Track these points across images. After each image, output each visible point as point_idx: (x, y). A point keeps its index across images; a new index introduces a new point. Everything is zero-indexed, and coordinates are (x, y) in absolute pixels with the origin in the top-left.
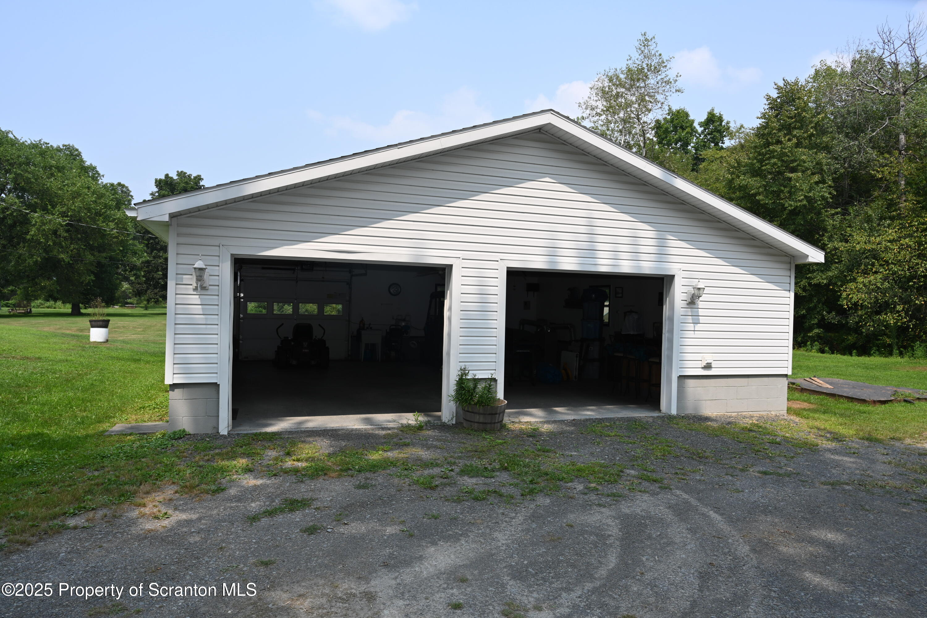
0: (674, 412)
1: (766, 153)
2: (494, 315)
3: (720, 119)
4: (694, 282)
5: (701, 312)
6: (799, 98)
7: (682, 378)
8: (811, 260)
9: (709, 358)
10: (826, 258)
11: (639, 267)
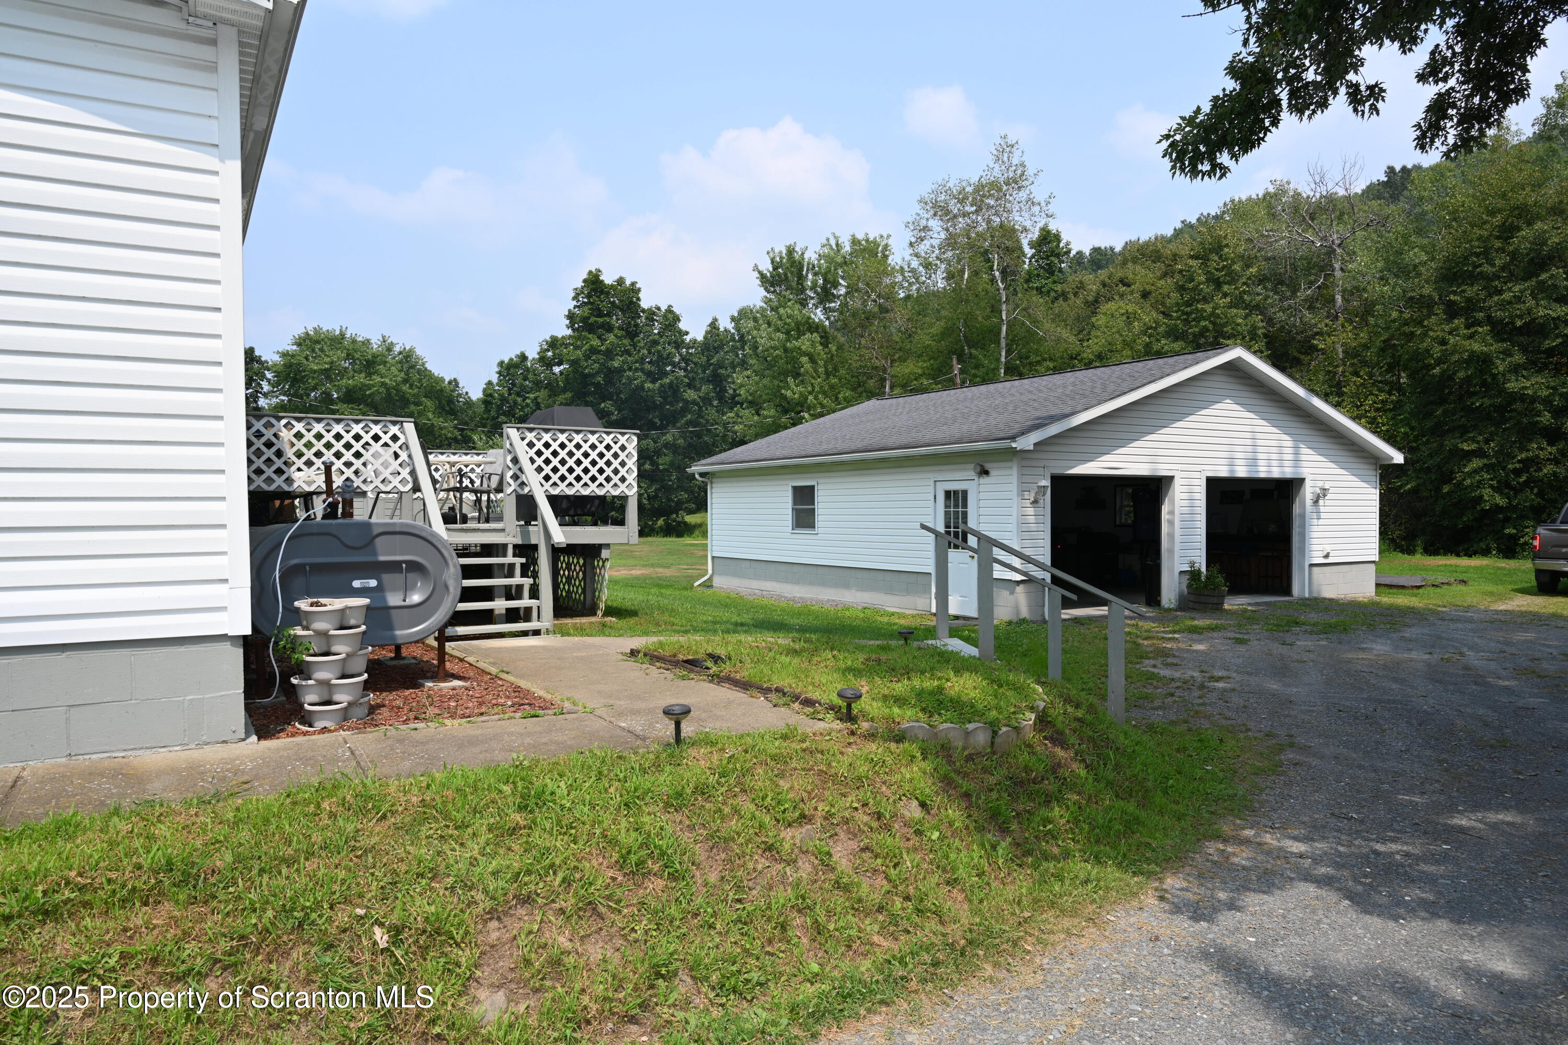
0: (1307, 595)
1: (1191, 313)
2: (1198, 517)
3: (1057, 238)
4: (1320, 484)
5: (1322, 509)
6: (1227, 246)
7: (1312, 565)
8: (1395, 461)
9: (1328, 548)
10: (1405, 459)
11: (1283, 473)
